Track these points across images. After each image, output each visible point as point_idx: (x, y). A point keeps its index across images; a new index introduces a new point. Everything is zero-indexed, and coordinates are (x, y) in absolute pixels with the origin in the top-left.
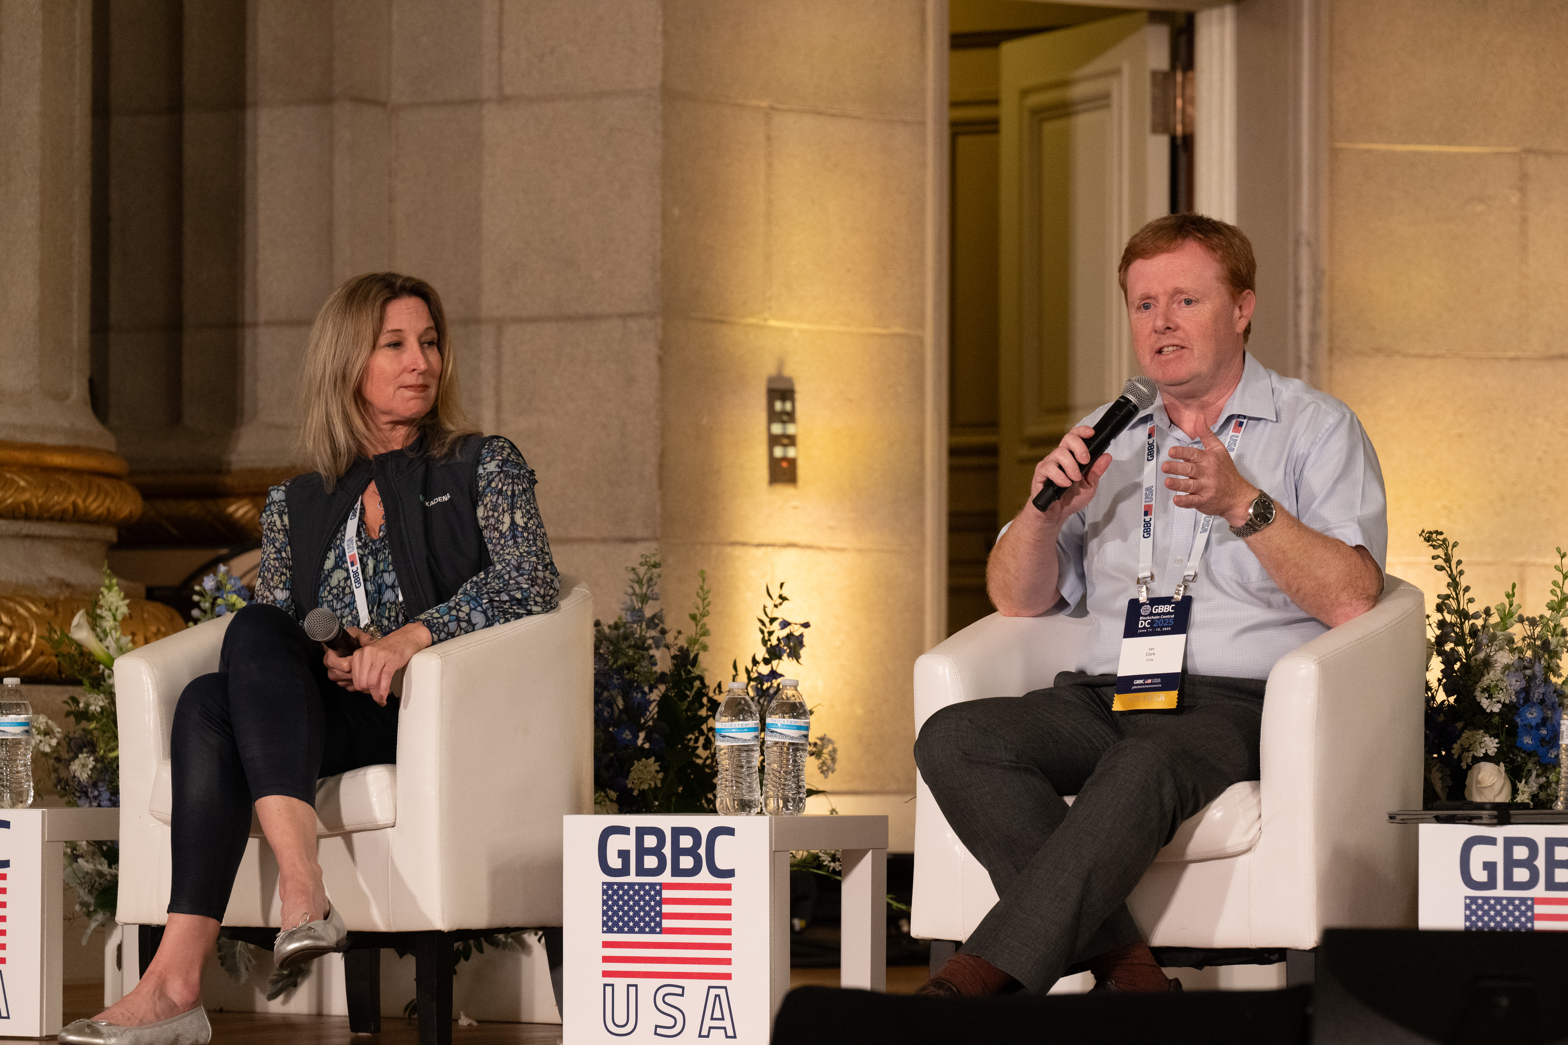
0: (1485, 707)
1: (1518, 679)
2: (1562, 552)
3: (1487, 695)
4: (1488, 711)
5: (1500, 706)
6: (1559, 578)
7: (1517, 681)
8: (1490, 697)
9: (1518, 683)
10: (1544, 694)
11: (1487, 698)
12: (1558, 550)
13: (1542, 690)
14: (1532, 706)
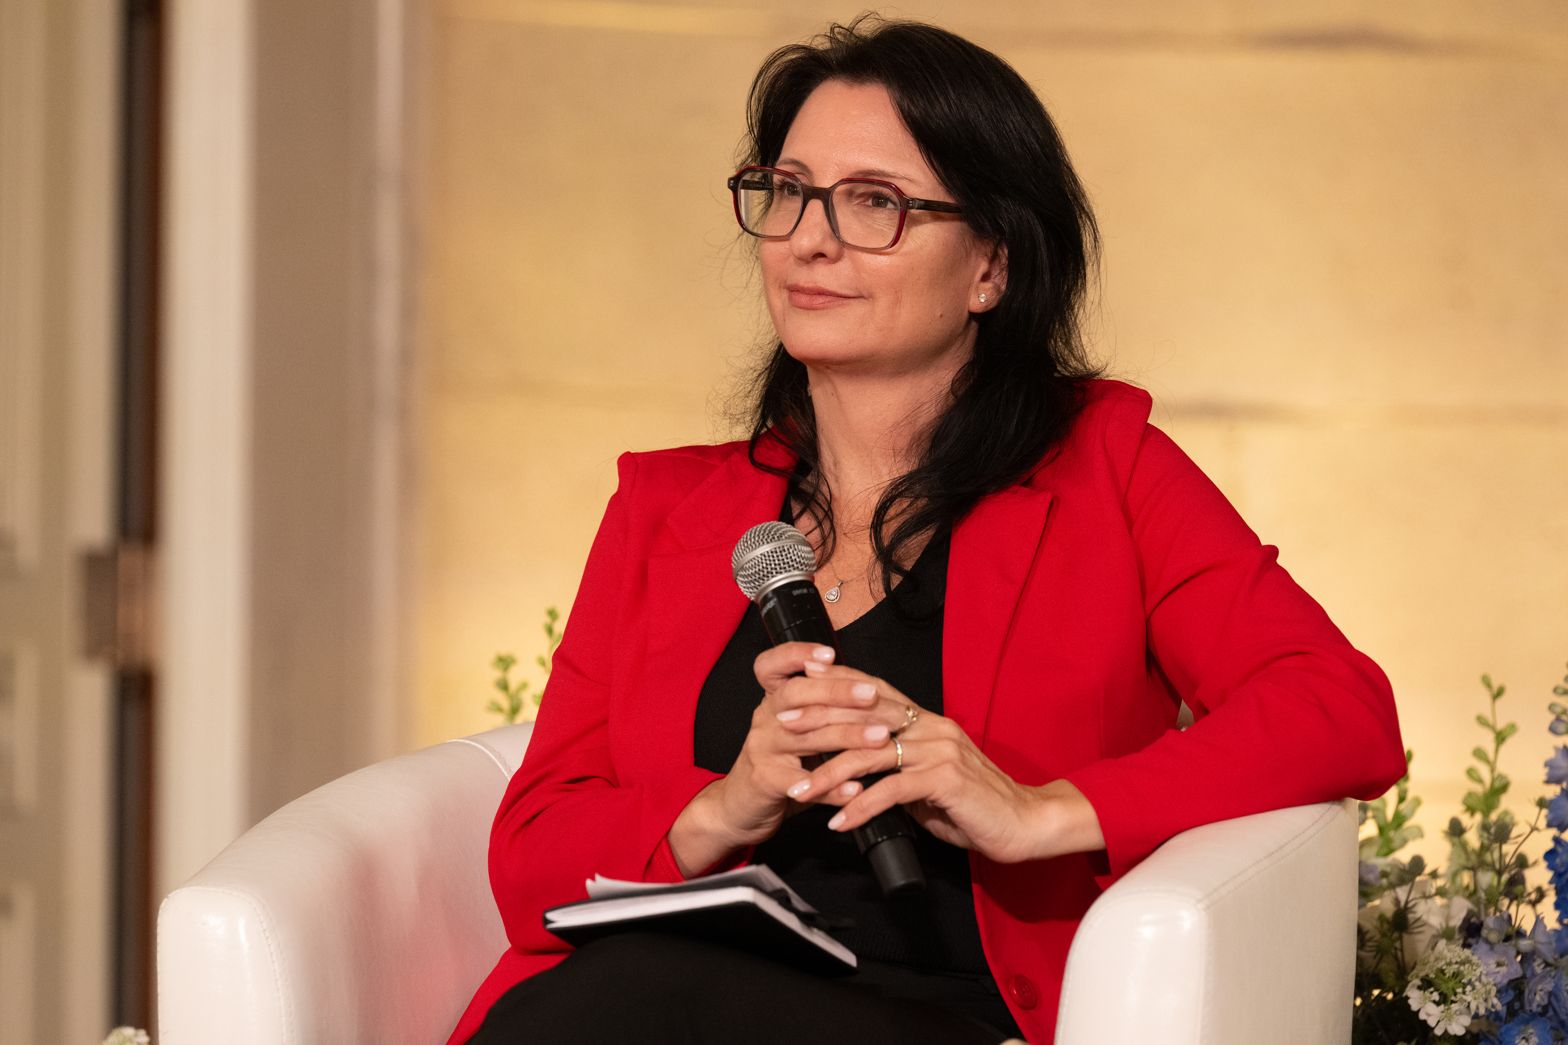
0: (1432, 1022)
1: (1503, 959)
2: (1496, 685)
3: (1436, 996)
4: (1438, 1032)
5: (1466, 1021)
6: (1487, 742)
7: (1499, 965)
8: (1444, 1000)
9: (1503, 969)
10: (1550, 994)
11: (1438, 1004)
12: (1486, 681)
13: (1549, 986)
14: (1526, 1022)
